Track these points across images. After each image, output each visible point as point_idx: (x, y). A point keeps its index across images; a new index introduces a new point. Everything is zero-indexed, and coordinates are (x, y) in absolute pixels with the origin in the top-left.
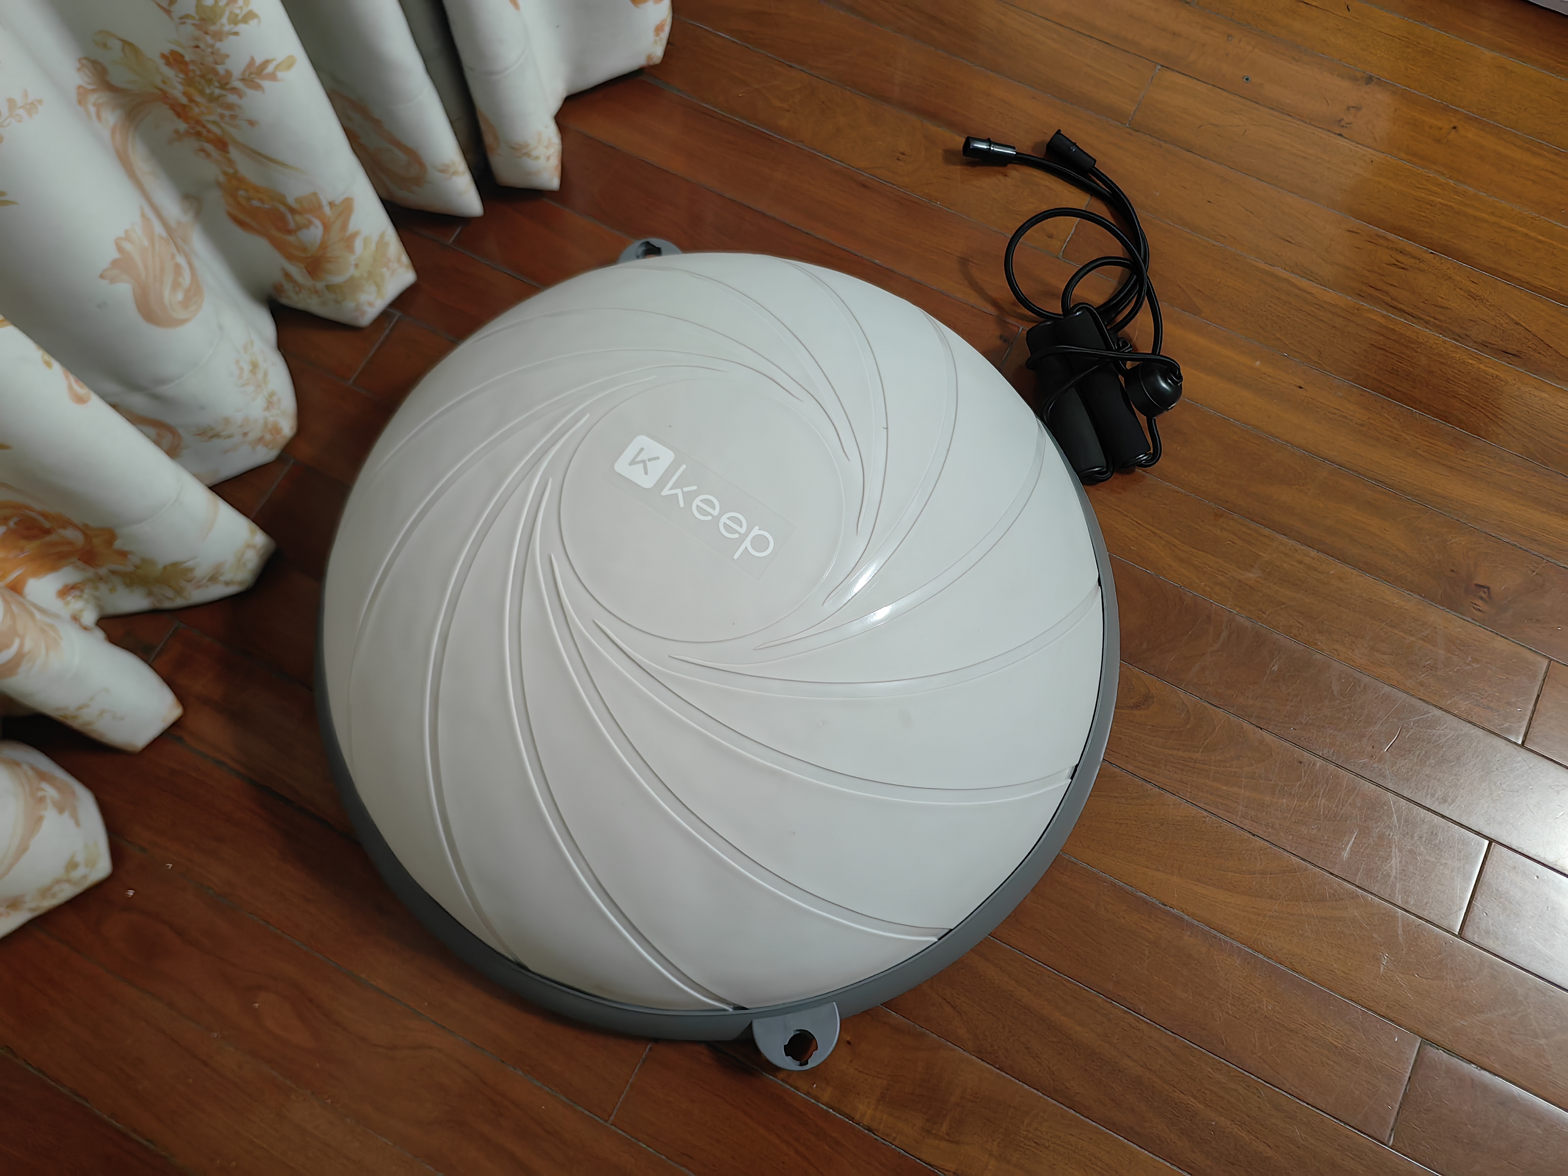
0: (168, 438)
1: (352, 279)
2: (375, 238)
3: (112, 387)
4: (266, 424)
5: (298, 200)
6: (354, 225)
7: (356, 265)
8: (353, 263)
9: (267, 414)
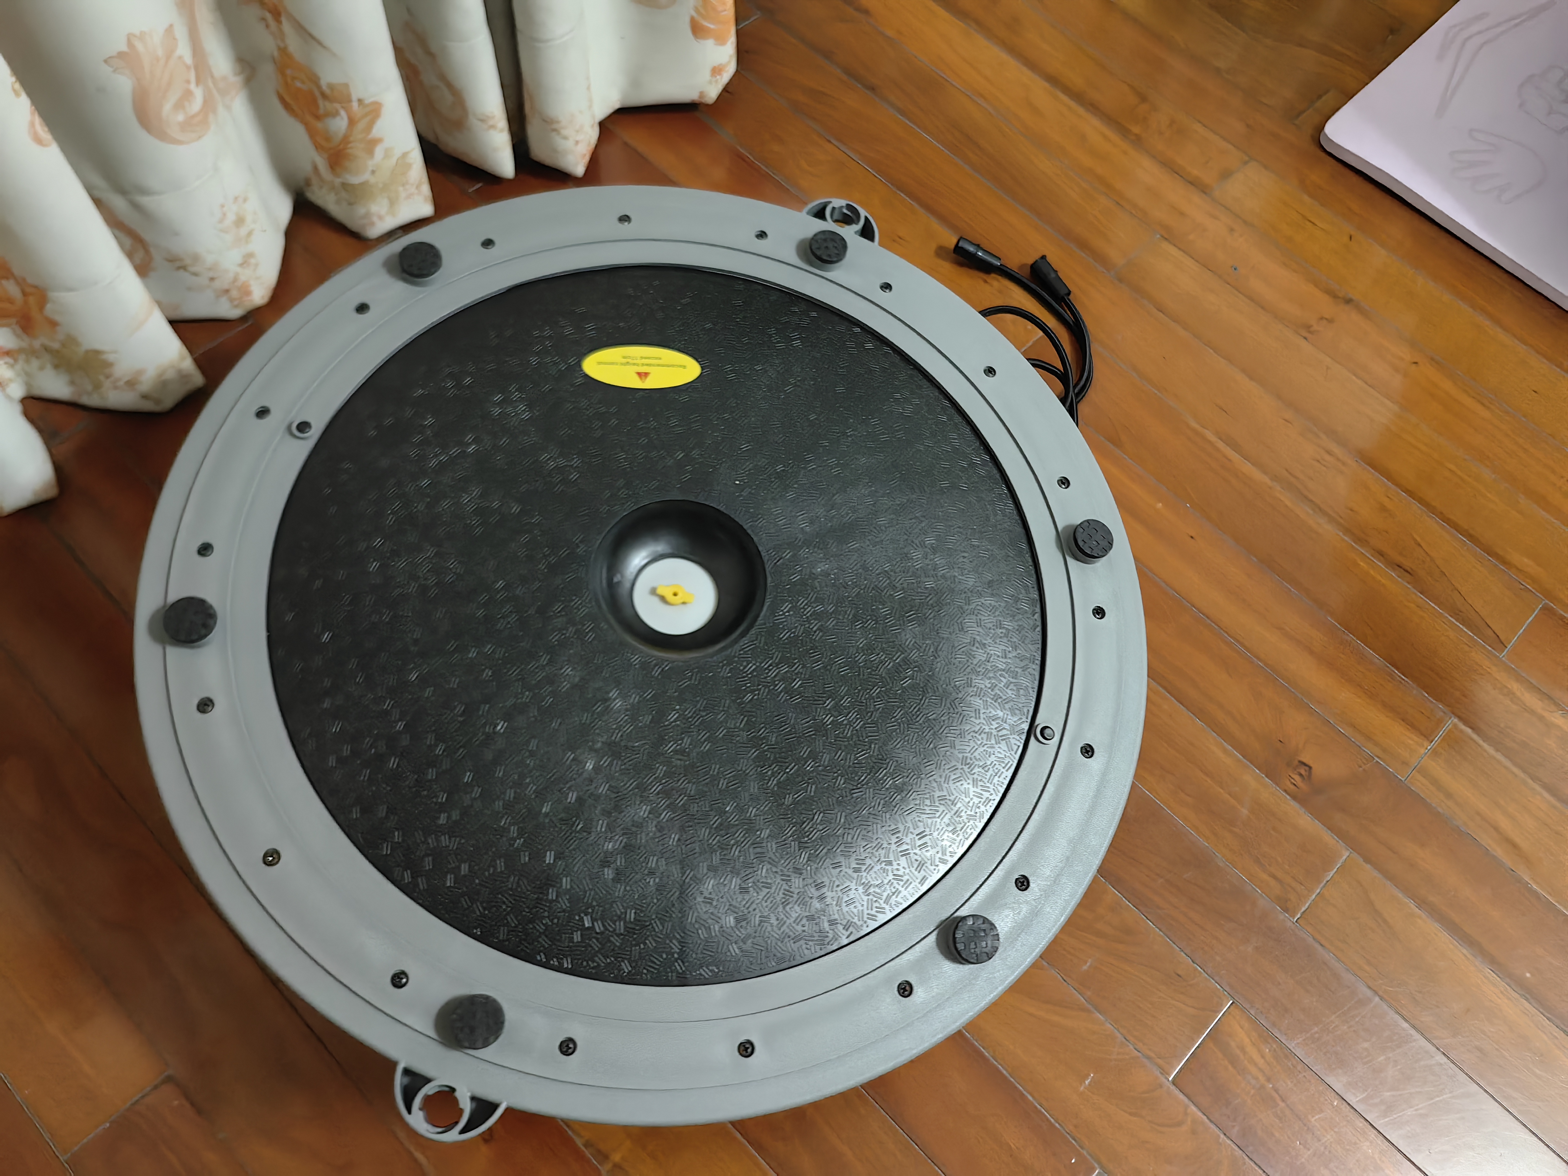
0: (140, 255)
1: (364, 184)
2: (398, 153)
3: (98, 181)
4: (235, 279)
5: (331, 87)
6: (377, 131)
7: (373, 172)
8: (370, 168)
9: (239, 269)
